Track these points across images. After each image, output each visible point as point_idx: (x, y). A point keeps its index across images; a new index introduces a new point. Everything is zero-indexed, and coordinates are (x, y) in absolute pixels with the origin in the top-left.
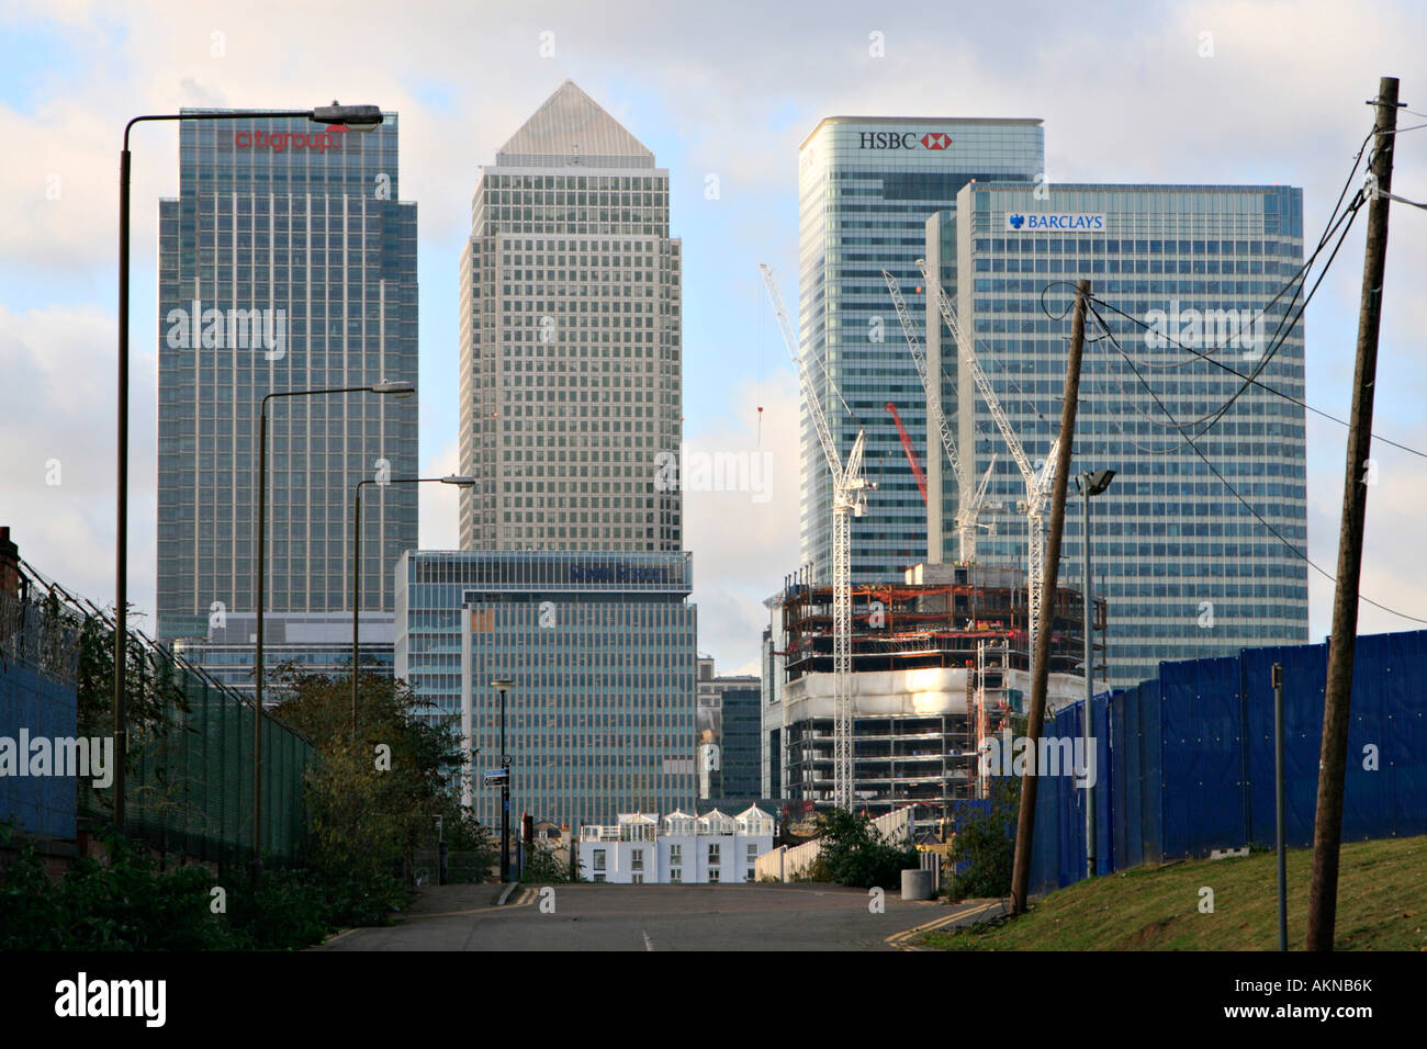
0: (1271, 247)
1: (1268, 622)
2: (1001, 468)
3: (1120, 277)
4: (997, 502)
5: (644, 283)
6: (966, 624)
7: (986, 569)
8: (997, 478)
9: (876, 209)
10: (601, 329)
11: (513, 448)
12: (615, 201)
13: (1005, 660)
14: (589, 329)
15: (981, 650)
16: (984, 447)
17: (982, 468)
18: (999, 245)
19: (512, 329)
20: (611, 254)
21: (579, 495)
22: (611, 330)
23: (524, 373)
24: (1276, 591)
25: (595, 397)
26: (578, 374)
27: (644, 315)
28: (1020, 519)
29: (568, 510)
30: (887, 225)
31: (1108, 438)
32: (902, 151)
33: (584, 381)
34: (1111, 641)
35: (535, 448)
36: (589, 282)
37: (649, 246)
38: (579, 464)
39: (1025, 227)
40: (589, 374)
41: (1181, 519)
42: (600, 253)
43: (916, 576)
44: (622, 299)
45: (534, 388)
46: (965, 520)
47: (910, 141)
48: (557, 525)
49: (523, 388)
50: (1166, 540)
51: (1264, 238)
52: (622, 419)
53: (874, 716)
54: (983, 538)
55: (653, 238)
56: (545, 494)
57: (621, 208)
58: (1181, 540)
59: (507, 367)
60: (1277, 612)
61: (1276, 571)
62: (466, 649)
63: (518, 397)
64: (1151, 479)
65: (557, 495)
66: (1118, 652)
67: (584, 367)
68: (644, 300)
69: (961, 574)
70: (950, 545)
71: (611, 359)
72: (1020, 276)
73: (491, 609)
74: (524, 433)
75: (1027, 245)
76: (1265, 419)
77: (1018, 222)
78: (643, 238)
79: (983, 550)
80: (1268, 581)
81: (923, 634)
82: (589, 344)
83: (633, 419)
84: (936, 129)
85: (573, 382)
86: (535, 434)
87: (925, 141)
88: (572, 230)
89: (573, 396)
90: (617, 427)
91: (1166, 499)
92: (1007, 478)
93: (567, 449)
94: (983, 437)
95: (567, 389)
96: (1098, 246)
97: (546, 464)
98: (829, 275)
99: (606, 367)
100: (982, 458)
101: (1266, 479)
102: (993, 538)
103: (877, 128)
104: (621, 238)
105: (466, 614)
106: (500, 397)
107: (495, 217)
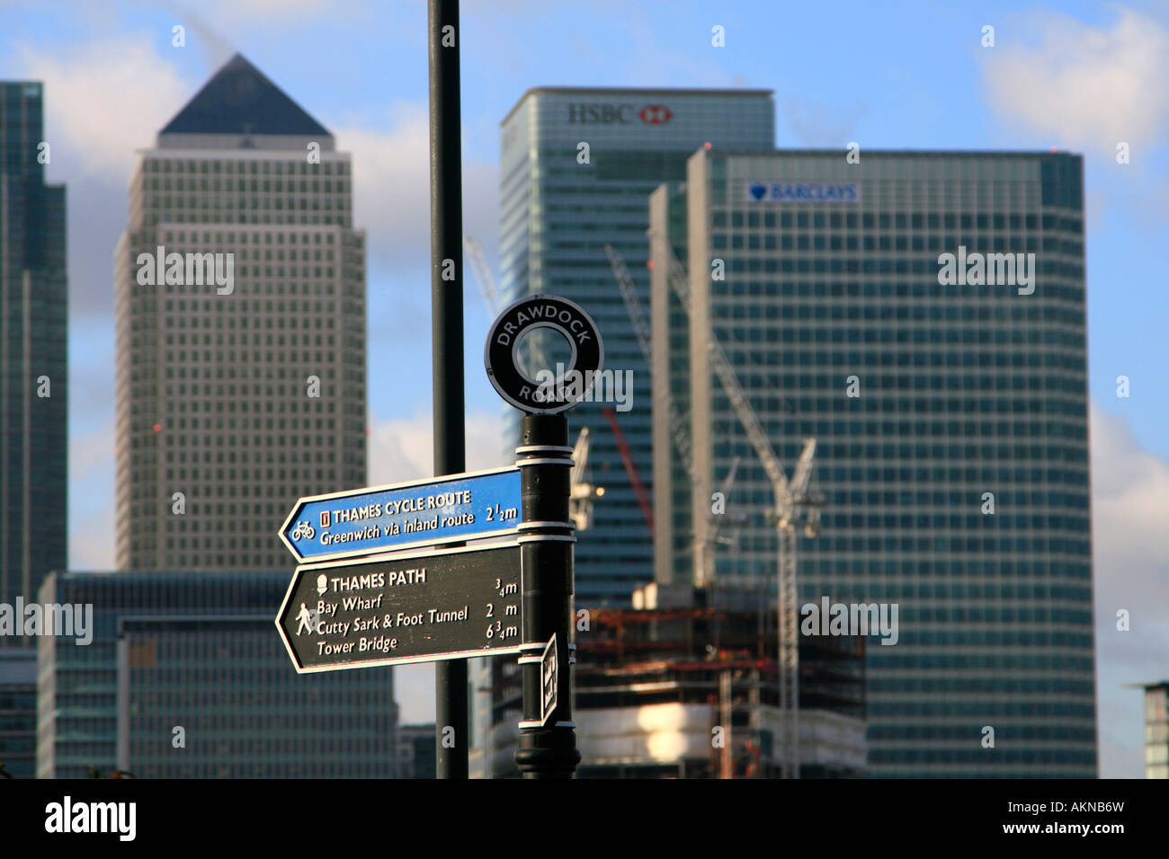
0: (1049, 222)
1: (1049, 651)
2: (742, 475)
3: (877, 255)
4: (741, 513)
5: (324, 280)
6: (706, 653)
7: (729, 591)
8: (738, 486)
9: (590, 191)
10: (276, 332)
11: (176, 466)
12: (291, 188)
13: (754, 695)
14: (263, 331)
15: (726, 683)
16: (721, 451)
17: (720, 474)
18: (738, 219)
19: (175, 331)
20: (287, 247)
21: (251, 517)
22: (287, 332)
23: (189, 381)
24: (1057, 616)
25: (270, 407)
26: (251, 382)
27: (324, 316)
28: (766, 533)
29: (239, 535)
30: (600, 209)
31: (864, 440)
32: (616, 127)
33: (257, 390)
34: (871, 674)
35: (202, 466)
36: (262, 279)
37: (330, 239)
38: (252, 483)
39: (768, 198)
40: (263, 381)
41: (948, 533)
42: (275, 246)
43: (645, 598)
44: (300, 298)
45: (201, 398)
46: (702, 532)
47: (626, 115)
48: (227, 552)
49: (188, 398)
50: (932, 557)
51: (1040, 211)
52: (301, 432)
53: (601, 762)
54: (722, 556)
55: (335, 229)
56: (214, 517)
57: (298, 196)
58: (948, 557)
59: (170, 374)
60: (1059, 639)
61: (1057, 593)
62: (123, 687)
63: (183, 408)
64: (914, 487)
65: (226, 518)
66: (878, 686)
67: (257, 373)
68: (325, 299)
69: (700, 596)
70: (683, 565)
71: (288, 365)
72: (763, 254)
73: (152, 640)
74: (189, 449)
75: (770, 220)
76: (1044, 418)
77: (759, 192)
78: (323, 229)
79: (723, 568)
80: (1048, 604)
81: (659, 665)
82: (263, 348)
83: (313, 432)
84: (654, 101)
85: (245, 390)
86: (202, 449)
87: (642, 115)
88: (243, 220)
89: (245, 407)
90: (295, 441)
91: (931, 510)
92: (750, 486)
93: (238, 466)
94: (721, 439)
95: (238, 398)
96: (851, 220)
97: (214, 483)
98: (536, 265)
99: (282, 374)
100: (721, 462)
101: (1045, 487)
102: (734, 556)
103: (588, 100)
104: (299, 229)
105: (122, 647)
106: (162, 407)
107: (155, 205)
